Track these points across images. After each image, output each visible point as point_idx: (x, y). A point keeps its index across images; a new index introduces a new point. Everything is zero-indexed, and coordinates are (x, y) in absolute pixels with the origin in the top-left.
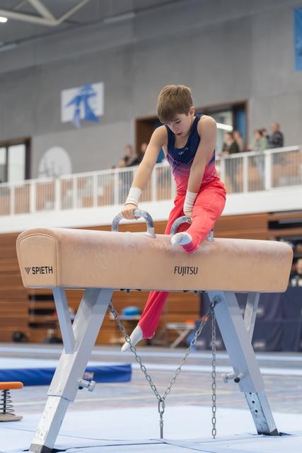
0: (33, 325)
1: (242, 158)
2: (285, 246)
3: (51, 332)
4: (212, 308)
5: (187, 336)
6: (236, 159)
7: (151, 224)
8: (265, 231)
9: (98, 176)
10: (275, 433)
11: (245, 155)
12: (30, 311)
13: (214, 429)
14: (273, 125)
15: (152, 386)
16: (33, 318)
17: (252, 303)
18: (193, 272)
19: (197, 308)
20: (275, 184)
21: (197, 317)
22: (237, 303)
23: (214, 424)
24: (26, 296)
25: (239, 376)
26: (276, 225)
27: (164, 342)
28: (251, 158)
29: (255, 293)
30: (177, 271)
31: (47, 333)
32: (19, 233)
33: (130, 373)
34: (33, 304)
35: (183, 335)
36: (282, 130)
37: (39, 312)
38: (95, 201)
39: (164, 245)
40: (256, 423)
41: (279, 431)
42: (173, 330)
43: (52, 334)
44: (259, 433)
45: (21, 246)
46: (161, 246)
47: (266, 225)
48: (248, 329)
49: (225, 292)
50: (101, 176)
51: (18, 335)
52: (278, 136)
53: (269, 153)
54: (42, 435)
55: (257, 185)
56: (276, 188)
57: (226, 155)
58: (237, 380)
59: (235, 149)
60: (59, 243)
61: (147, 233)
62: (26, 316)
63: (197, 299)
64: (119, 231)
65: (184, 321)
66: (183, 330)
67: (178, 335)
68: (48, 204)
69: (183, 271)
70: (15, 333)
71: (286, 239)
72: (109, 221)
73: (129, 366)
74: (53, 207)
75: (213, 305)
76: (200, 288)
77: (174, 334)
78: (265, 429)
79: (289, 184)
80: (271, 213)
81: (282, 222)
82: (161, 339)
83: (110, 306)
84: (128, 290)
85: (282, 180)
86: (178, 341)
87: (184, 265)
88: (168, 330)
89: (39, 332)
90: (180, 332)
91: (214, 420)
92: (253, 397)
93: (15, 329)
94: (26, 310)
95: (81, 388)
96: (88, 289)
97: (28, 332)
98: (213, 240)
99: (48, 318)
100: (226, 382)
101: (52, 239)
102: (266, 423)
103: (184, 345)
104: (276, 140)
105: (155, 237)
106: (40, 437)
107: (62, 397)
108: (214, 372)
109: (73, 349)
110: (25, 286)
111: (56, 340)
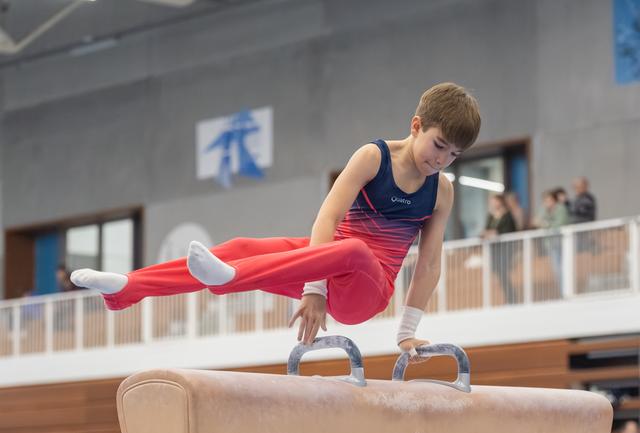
1: (522, 241)
2: (600, 399)
6: (511, 243)
7: (358, 360)
8: (563, 371)
11: (526, 237)
14: (578, 182)
20: (581, 287)
26: (582, 361)
28: (538, 243)
32: (124, 379)
36: (593, 190)
38: (259, 320)
39: (382, 398)
45: (125, 401)
46: (376, 401)
47: (564, 361)
52: (586, 201)
53: (569, 232)
55: (548, 290)
56: (581, 295)
57: (493, 237)
59: (508, 224)
60: (195, 396)
61: (351, 378)
64: (301, 375)
68: (175, 327)
71: (602, 385)
72: (283, 356)
74: (183, 332)
79: (606, 287)
80: (574, 340)
81: (593, 355)
85: (594, 281)
101: (181, 389)
104: (582, 209)
105: (365, 385)
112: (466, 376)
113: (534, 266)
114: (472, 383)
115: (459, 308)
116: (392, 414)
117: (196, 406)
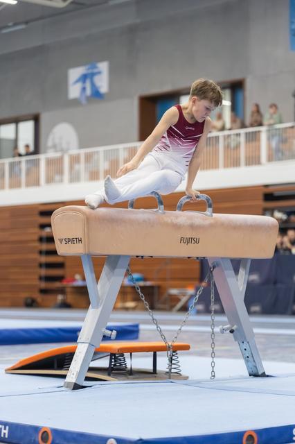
0: (44, 291)
3: (60, 297)
4: (211, 272)
5: (187, 302)
7: (161, 202)
8: (261, 203)
9: (104, 151)
10: (264, 375)
12: (41, 278)
13: (213, 371)
15: (162, 335)
16: (43, 285)
17: (245, 267)
18: (196, 242)
19: (197, 274)
20: (270, 159)
21: (197, 283)
22: (232, 268)
23: (213, 367)
24: (37, 264)
25: (234, 328)
26: (271, 197)
27: (167, 306)
28: (248, 135)
29: (247, 259)
30: (182, 241)
31: (56, 299)
32: (54, 210)
33: (137, 331)
34: (44, 272)
35: (184, 300)
37: (49, 279)
38: (102, 174)
39: (172, 219)
40: (248, 367)
41: (267, 374)
42: (175, 295)
43: (61, 300)
44: (250, 375)
46: (170, 221)
47: (261, 197)
48: (241, 289)
49: (222, 258)
51: (29, 301)
53: (264, 130)
55: (254, 160)
56: (271, 162)
58: (232, 331)
60: (87, 218)
61: (158, 210)
62: (37, 282)
63: (197, 266)
64: (135, 208)
65: (184, 287)
66: (184, 296)
67: (179, 300)
68: (57, 178)
69: (187, 241)
70: (27, 299)
71: (280, 210)
73: (137, 326)
74: (61, 181)
75: (212, 270)
76: (201, 255)
77: (175, 299)
78: (255, 372)
80: (266, 186)
81: (277, 194)
82: (164, 303)
83: (128, 270)
84: (142, 257)
86: (179, 305)
87: (188, 236)
88: (171, 295)
89: (50, 297)
90: (180, 297)
91: (213, 364)
92: (245, 346)
93: (25, 295)
94: (37, 277)
96: (110, 256)
97: (39, 297)
98: (212, 216)
99: (57, 285)
100: (223, 333)
101: (81, 216)
102: (256, 367)
103: (185, 309)
106: (72, 375)
107: (90, 344)
108: (213, 324)
109: (98, 305)
110: (59, 254)
111: (65, 305)
112: (210, 209)
113: (246, 148)
114: (214, 212)
115: (207, 168)
116: (177, 227)
117: (88, 223)
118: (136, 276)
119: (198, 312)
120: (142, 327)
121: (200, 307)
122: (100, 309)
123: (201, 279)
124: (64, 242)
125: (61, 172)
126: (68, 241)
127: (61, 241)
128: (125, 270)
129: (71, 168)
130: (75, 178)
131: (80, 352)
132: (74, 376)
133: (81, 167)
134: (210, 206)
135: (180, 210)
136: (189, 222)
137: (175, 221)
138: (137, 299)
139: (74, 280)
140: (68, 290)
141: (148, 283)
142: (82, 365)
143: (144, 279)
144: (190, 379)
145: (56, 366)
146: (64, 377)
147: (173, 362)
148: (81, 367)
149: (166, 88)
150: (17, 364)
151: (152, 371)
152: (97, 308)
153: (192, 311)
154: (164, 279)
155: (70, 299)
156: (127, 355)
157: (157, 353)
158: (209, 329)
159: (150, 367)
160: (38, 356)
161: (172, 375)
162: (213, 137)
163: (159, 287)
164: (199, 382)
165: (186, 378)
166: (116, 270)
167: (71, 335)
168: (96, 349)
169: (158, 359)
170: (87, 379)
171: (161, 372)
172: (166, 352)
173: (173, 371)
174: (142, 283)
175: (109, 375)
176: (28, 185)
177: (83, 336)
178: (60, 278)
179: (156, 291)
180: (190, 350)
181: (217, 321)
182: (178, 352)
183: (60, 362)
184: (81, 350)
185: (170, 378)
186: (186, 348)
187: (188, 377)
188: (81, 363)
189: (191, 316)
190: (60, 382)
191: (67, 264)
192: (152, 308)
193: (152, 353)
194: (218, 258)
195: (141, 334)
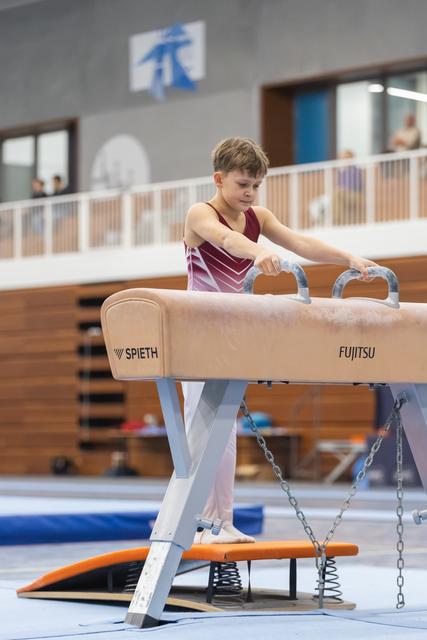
0: (87, 446)
3: (117, 457)
4: (397, 411)
5: (352, 465)
7: (304, 281)
9: (198, 187)
12: (81, 422)
13: (400, 594)
15: (305, 528)
16: (86, 434)
18: (368, 355)
19: (370, 415)
21: (369, 430)
23: (400, 587)
24: (74, 396)
27: (314, 473)
30: (343, 354)
31: (110, 460)
33: (260, 520)
34: (87, 410)
35: (346, 461)
37: (96, 423)
39: (324, 313)
42: (329, 453)
43: (120, 461)
45: (108, 316)
49: (417, 385)
50: (202, 186)
51: (60, 464)
54: (143, 599)
60: (167, 312)
61: (298, 296)
62: (75, 429)
64: (255, 293)
65: (347, 437)
66: (346, 454)
67: (336, 462)
68: (111, 236)
69: (352, 353)
70: (56, 459)
73: (259, 510)
74: (119, 242)
75: (398, 406)
76: (378, 379)
77: (330, 461)
82: (310, 466)
83: (242, 407)
84: (269, 382)
86: (337, 471)
87: (354, 344)
88: (321, 454)
89: (98, 457)
90: (339, 457)
91: (400, 580)
93: (52, 453)
94: (74, 419)
95: (200, 529)
96: (209, 382)
97: (78, 457)
98: (399, 307)
99: (112, 433)
100: (419, 523)
101: (156, 306)
103: (347, 478)
105: (310, 302)
106: (140, 602)
107: (173, 543)
108: (400, 507)
109: (187, 472)
110: (115, 377)
111: (127, 472)
112: (395, 295)
115: (387, 219)
116: (333, 327)
117: (169, 320)
118: (257, 417)
119: (373, 485)
120: (268, 511)
121: (376, 475)
122: (192, 479)
123: (378, 423)
124: (124, 355)
125: (116, 225)
126: (132, 353)
127: (119, 353)
128: (238, 408)
129: (137, 218)
130: (143, 237)
131: (155, 559)
132: (145, 603)
133: (155, 216)
134: (395, 289)
135: (339, 296)
136: (355, 319)
137: (330, 317)
138: (259, 460)
139: (142, 424)
140: (132, 443)
141: (280, 431)
142: (158, 581)
143: (273, 424)
144: (357, 608)
145: (110, 584)
146: (126, 604)
147: (327, 577)
148: (157, 586)
149: (310, 69)
150: (40, 581)
151: (288, 595)
152: (187, 478)
153: (361, 482)
154: (308, 424)
155: (135, 459)
156: (241, 565)
157: (298, 561)
158: (393, 516)
159: (284, 587)
160: (79, 566)
161: (325, 602)
162: (398, 161)
163: (299, 438)
164: (374, 614)
165: (352, 607)
166: (221, 407)
167: (139, 527)
168: (185, 553)
169: (299, 571)
170: (168, 608)
171: (305, 597)
172: (314, 559)
173: (327, 593)
174: (268, 431)
175: (209, 601)
176: (58, 249)
177: (160, 529)
178: (117, 422)
179: (294, 445)
180: (359, 554)
181: (408, 502)
182: (336, 559)
183: (118, 578)
184: (157, 555)
185: (321, 607)
186: (351, 551)
187: (354, 605)
188: (157, 579)
189: (360, 492)
190: (118, 613)
191: (131, 395)
192: (287, 476)
193: (289, 560)
194: (410, 384)
195: (267, 526)
